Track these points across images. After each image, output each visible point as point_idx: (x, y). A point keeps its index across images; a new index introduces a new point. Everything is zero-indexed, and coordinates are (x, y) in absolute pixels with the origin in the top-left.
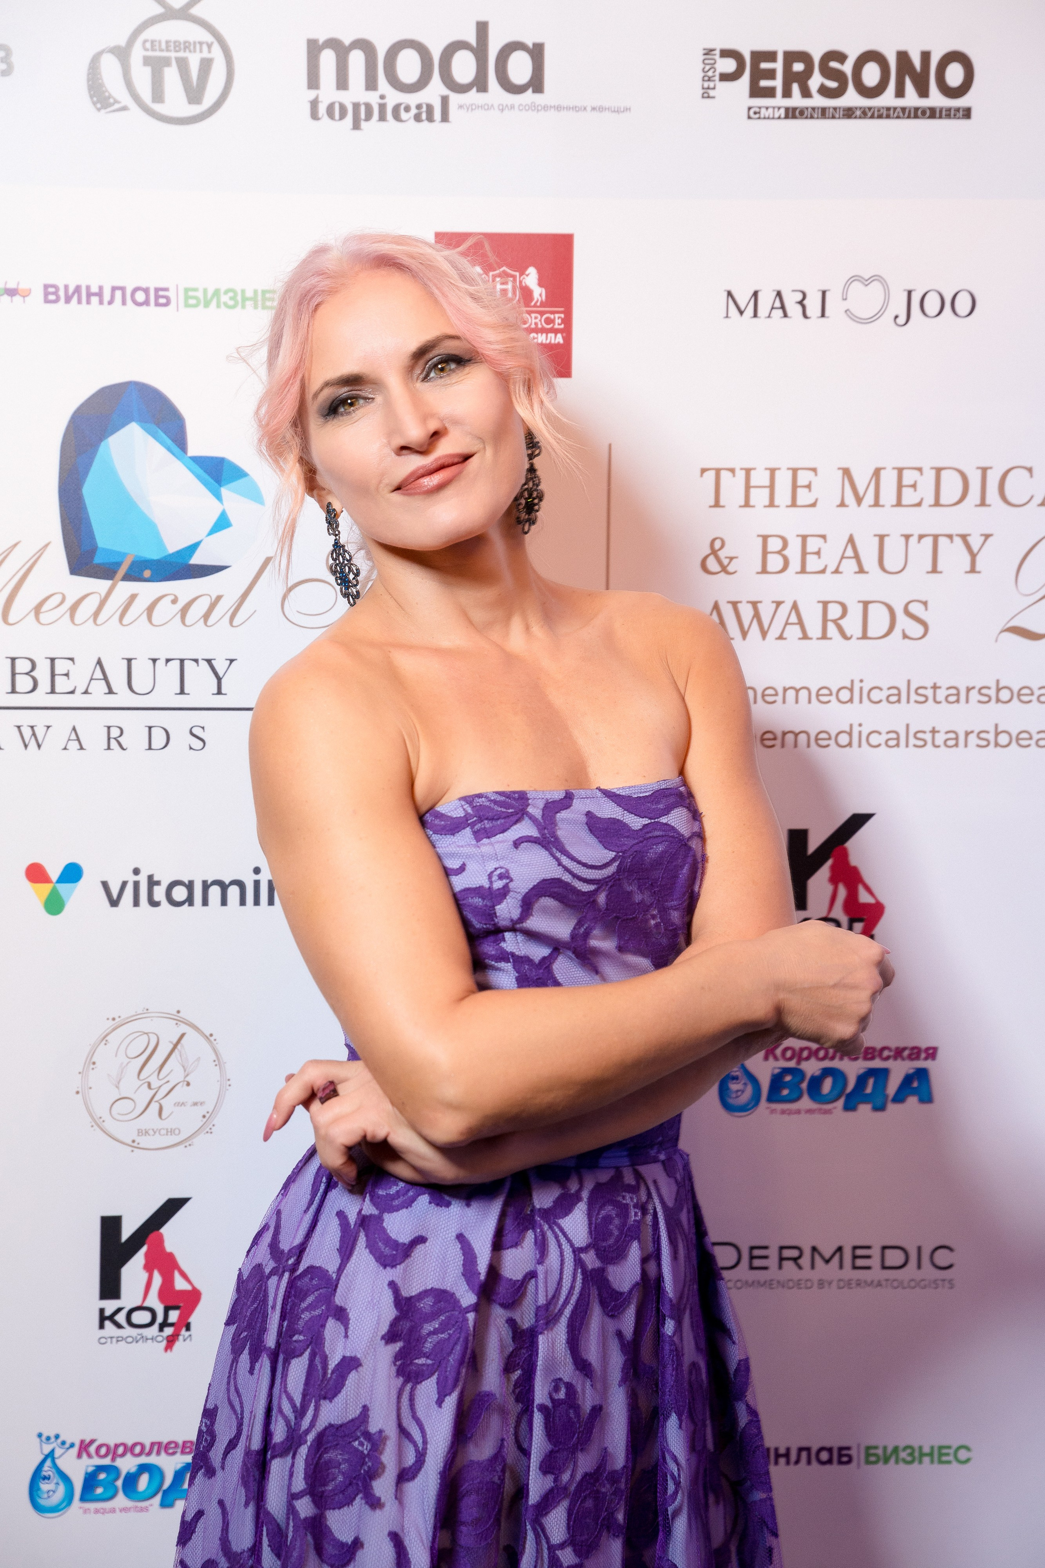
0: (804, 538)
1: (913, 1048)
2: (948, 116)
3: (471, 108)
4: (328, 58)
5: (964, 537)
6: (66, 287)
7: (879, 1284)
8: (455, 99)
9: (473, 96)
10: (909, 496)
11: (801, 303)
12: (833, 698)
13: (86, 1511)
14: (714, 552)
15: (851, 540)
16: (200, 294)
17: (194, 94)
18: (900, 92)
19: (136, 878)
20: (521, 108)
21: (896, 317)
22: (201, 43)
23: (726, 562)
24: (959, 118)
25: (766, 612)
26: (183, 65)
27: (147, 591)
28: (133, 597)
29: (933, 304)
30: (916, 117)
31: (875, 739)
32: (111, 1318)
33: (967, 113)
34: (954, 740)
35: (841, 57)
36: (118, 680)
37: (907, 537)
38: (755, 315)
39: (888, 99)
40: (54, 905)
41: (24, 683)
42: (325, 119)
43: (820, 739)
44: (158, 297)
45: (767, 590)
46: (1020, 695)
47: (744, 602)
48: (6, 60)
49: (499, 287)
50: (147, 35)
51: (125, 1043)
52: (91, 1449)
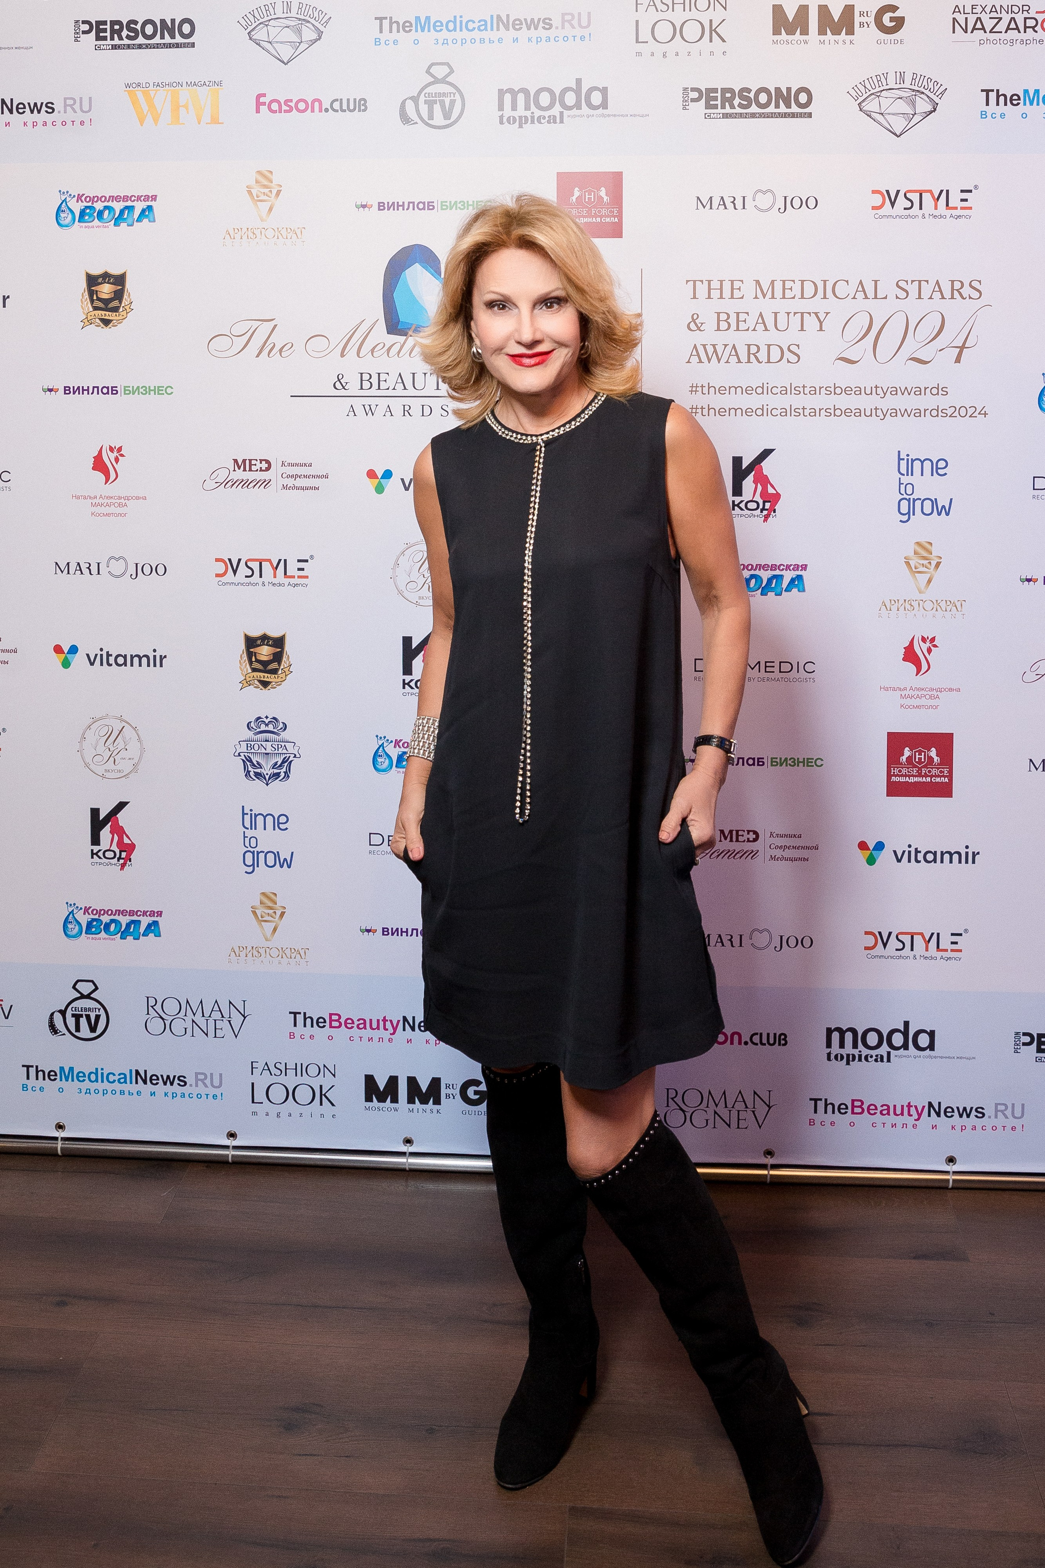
0: (738, 314)
1: (795, 565)
2: (801, 117)
3: (575, 116)
4: (508, 98)
5: (816, 314)
6: (388, 203)
7: (778, 680)
8: (566, 113)
9: (575, 112)
10: (788, 294)
11: (733, 202)
12: (754, 392)
13: (398, 772)
14: (694, 321)
15: (761, 315)
16: (448, 204)
17: (447, 115)
18: (777, 106)
21: (780, 209)
22: (450, 93)
23: (699, 325)
24: (806, 118)
25: (720, 350)
26: (442, 103)
29: (797, 203)
30: (786, 117)
31: (774, 412)
32: (408, 684)
33: (810, 115)
34: (814, 413)
35: (749, 90)
36: (409, 384)
37: (788, 313)
38: (712, 208)
39: (771, 109)
40: (380, 489)
41: (366, 385)
42: (507, 123)
43: (748, 412)
44: (429, 206)
45: (720, 339)
46: (846, 391)
47: (709, 345)
48: (365, 105)
49: (587, 197)
50: (428, 90)
51: (413, 555)
52: (401, 744)
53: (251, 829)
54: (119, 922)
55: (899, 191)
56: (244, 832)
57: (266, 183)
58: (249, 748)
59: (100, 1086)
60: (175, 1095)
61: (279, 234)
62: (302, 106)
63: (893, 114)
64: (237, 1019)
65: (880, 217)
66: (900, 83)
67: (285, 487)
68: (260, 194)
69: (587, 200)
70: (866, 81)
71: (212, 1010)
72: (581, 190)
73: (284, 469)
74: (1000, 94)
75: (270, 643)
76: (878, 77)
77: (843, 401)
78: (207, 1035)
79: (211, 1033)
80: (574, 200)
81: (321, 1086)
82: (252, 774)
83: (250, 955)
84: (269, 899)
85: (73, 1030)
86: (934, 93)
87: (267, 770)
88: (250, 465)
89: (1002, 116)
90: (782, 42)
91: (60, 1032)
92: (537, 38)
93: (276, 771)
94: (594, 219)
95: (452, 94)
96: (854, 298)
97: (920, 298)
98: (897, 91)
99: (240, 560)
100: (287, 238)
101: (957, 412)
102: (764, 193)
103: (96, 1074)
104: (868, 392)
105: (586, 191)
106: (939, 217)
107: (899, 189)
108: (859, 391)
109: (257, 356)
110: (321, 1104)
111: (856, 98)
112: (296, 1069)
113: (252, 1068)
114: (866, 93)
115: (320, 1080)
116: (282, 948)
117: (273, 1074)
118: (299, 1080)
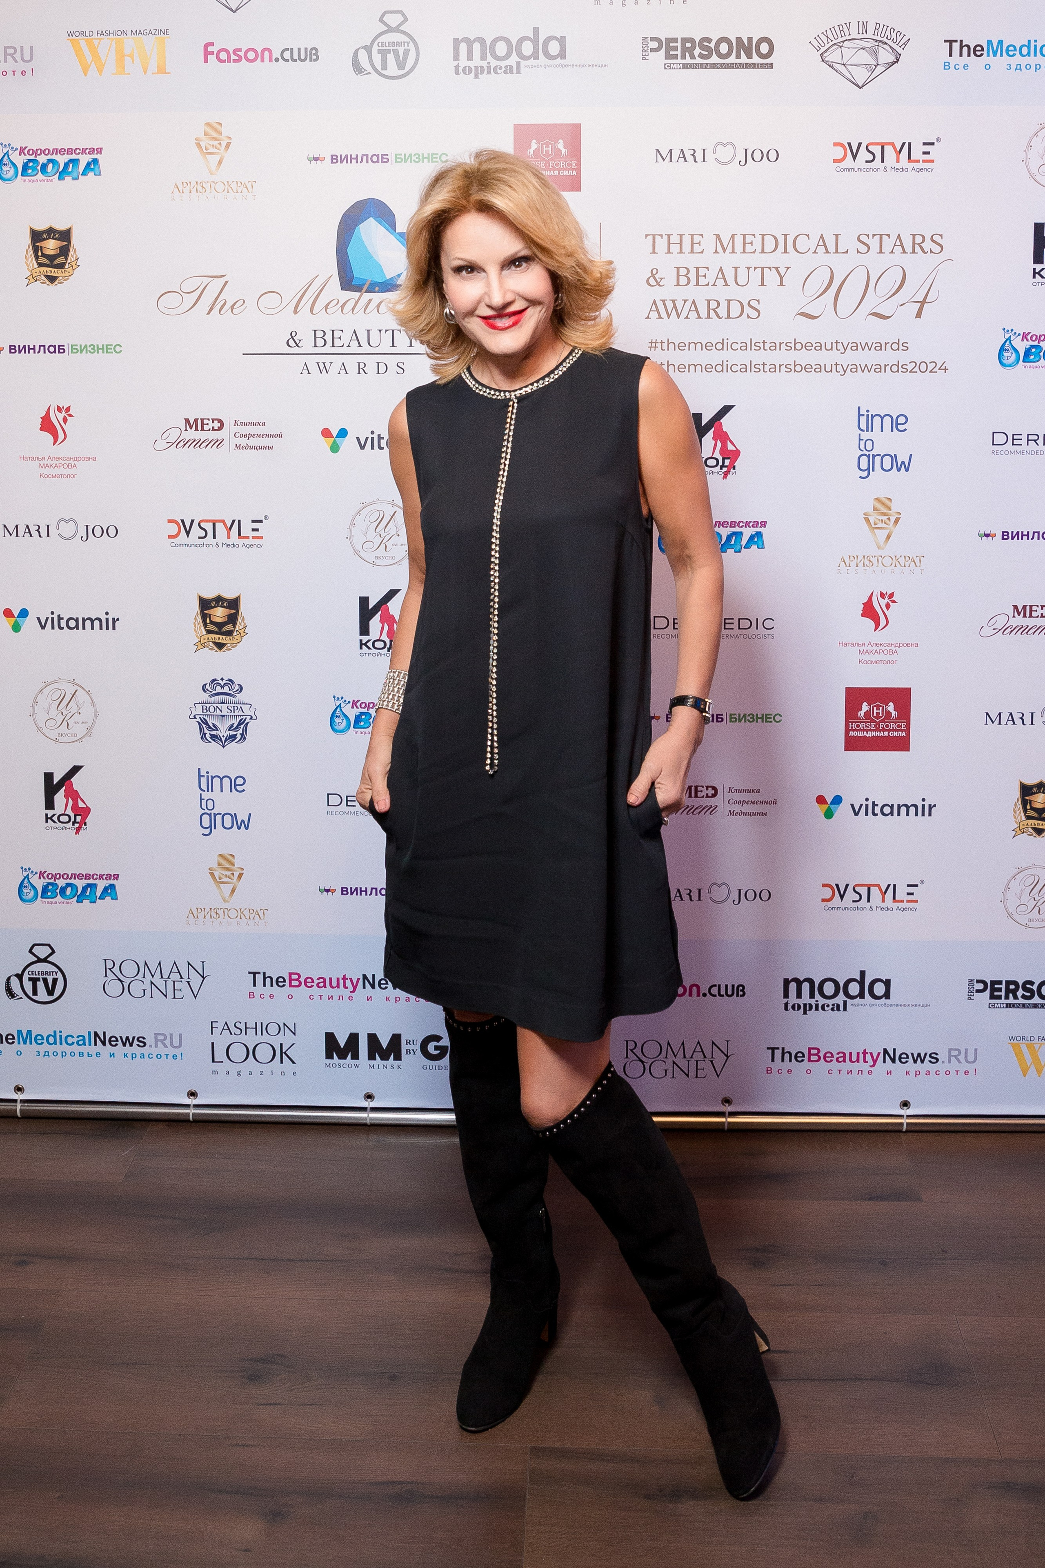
0: (698, 269)
1: (756, 522)
2: (762, 67)
3: (531, 67)
4: (463, 47)
5: (777, 268)
6: (341, 155)
7: (737, 637)
8: (523, 63)
9: (532, 62)
10: (749, 248)
11: (693, 155)
12: (714, 348)
13: (356, 733)
14: (653, 275)
15: (721, 269)
16: (403, 157)
17: (401, 65)
18: (738, 56)
19: (372, 436)
21: (740, 161)
22: (404, 42)
23: (659, 280)
24: (768, 68)
25: (679, 305)
26: (396, 53)
27: (376, 297)
28: (370, 300)
29: (757, 155)
30: (747, 68)
31: (734, 368)
32: (365, 644)
33: (771, 66)
34: (774, 369)
35: (709, 40)
36: (363, 341)
37: (749, 268)
38: (671, 161)
39: (732, 59)
40: (335, 448)
41: (320, 342)
42: (462, 74)
43: (708, 368)
44: (383, 159)
45: (680, 294)
46: (806, 346)
47: (668, 300)
48: (316, 54)
49: (545, 149)
50: (380, 39)
51: (369, 515)
52: (358, 704)
53: (208, 791)
54: (75, 885)
55: (861, 143)
56: (201, 794)
57: (215, 135)
58: (205, 711)
59: (58, 1048)
60: (134, 1056)
61: (230, 188)
62: (251, 55)
63: (856, 65)
64: (196, 980)
65: (842, 170)
66: (863, 34)
67: (238, 447)
68: (209, 147)
69: (544, 153)
70: (829, 31)
71: (171, 972)
72: (538, 142)
73: (237, 429)
74: (963, 45)
75: (225, 604)
77: (804, 357)
78: (166, 996)
79: (170, 994)
80: (532, 153)
81: (281, 1044)
82: (208, 736)
83: (208, 917)
84: (227, 861)
85: (30, 993)
86: (897, 43)
87: (223, 732)
88: (202, 424)
89: (966, 67)
91: (17, 995)
93: (232, 733)
94: (552, 172)
95: (406, 44)
96: (815, 252)
97: (881, 252)
98: (860, 41)
99: (192, 521)
100: (237, 192)
101: (918, 367)
102: (724, 145)
103: (55, 1037)
104: (829, 347)
105: (544, 144)
106: (901, 170)
108: (819, 347)
109: (208, 313)
110: (282, 1062)
111: (818, 49)
112: (256, 1028)
113: (212, 1028)
114: (828, 43)
115: (280, 1039)
116: (241, 909)
117: (233, 1034)
118: (259, 1038)
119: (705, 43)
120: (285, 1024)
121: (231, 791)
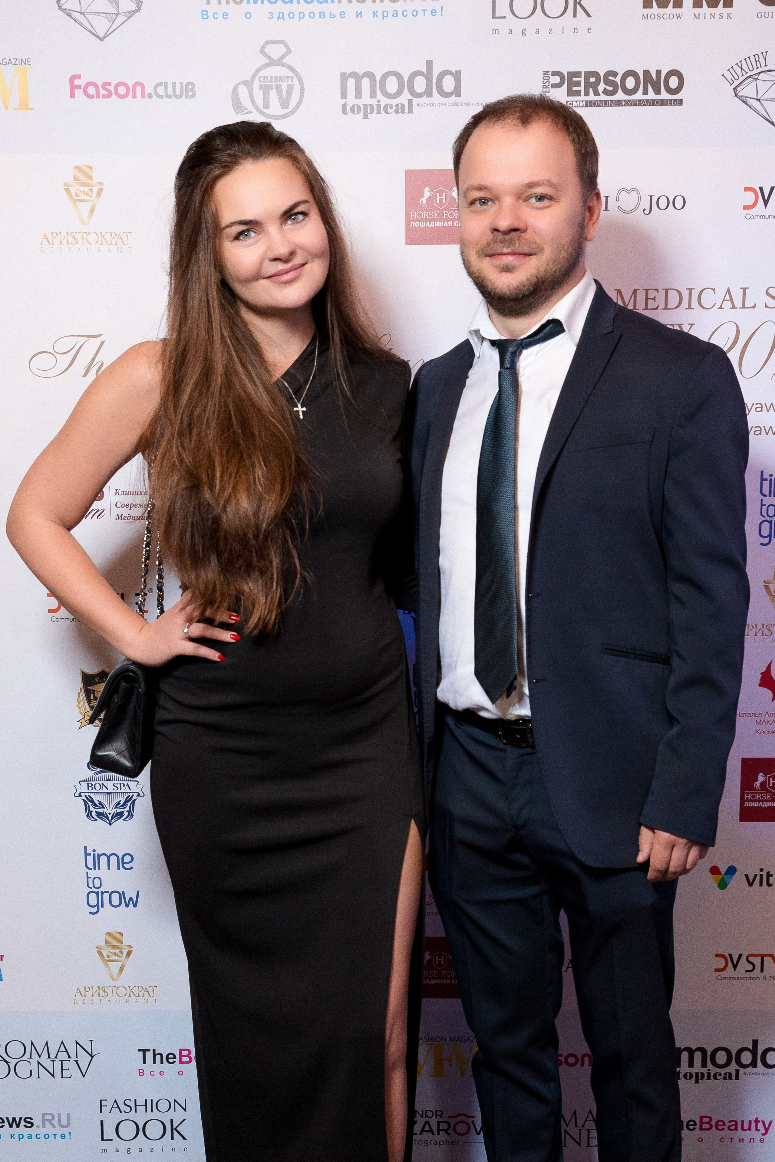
2: (671, 104)
3: (424, 105)
4: (351, 83)
8: (415, 101)
9: (425, 99)
17: (284, 104)
18: (645, 92)
20: (449, 105)
21: (645, 210)
22: (288, 77)
24: (676, 105)
26: (279, 89)
29: (663, 203)
30: (654, 105)
33: (680, 102)
35: (614, 74)
39: (639, 95)
42: (350, 113)
48: (192, 90)
49: (438, 197)
50: (261, 74)
53: (95, 869)
55: (774, 187)
56: (87, 873)
57: (85, 180)
58: (90, 788)
60: (21, 1136)
61: (103, 239)
62: (122, 90)
63: (771, 100)
64: (84, 1059)
65: (752, 218)
67: (119, 517)
68: (79, 193)
69: (438, 202)
70: (744, 62)
71: (58, 1052)
72: (431, 190)
73: (118, 498)
76: (757, 56)
78: (53, 1076)
79: (58, 1073)
80: (424, 202)
81: (172, 1121)
82: (94, 814)
83: (96, 995)
84: (115, 939)
87: (110, 809)
90: (653, 16)
92: (383, 12)
93: (119, 810)
94: (446, 222)
95: (289, 80)
96: (721, 307)
100: (111, 244)
102: (629, 192)
105: (437, 192)
107: (772, 186)
110: (172, 1138)
111: (732, 82)
112: (146, 1105)
113: (101, 1106)
114: (743, 75)
115: (171, 1115)
116: (129, 987)
117: (123, 1111)
118: (149, 1115)
119: (610, 78)
120: (175, 1101)
121: (119, 869)
